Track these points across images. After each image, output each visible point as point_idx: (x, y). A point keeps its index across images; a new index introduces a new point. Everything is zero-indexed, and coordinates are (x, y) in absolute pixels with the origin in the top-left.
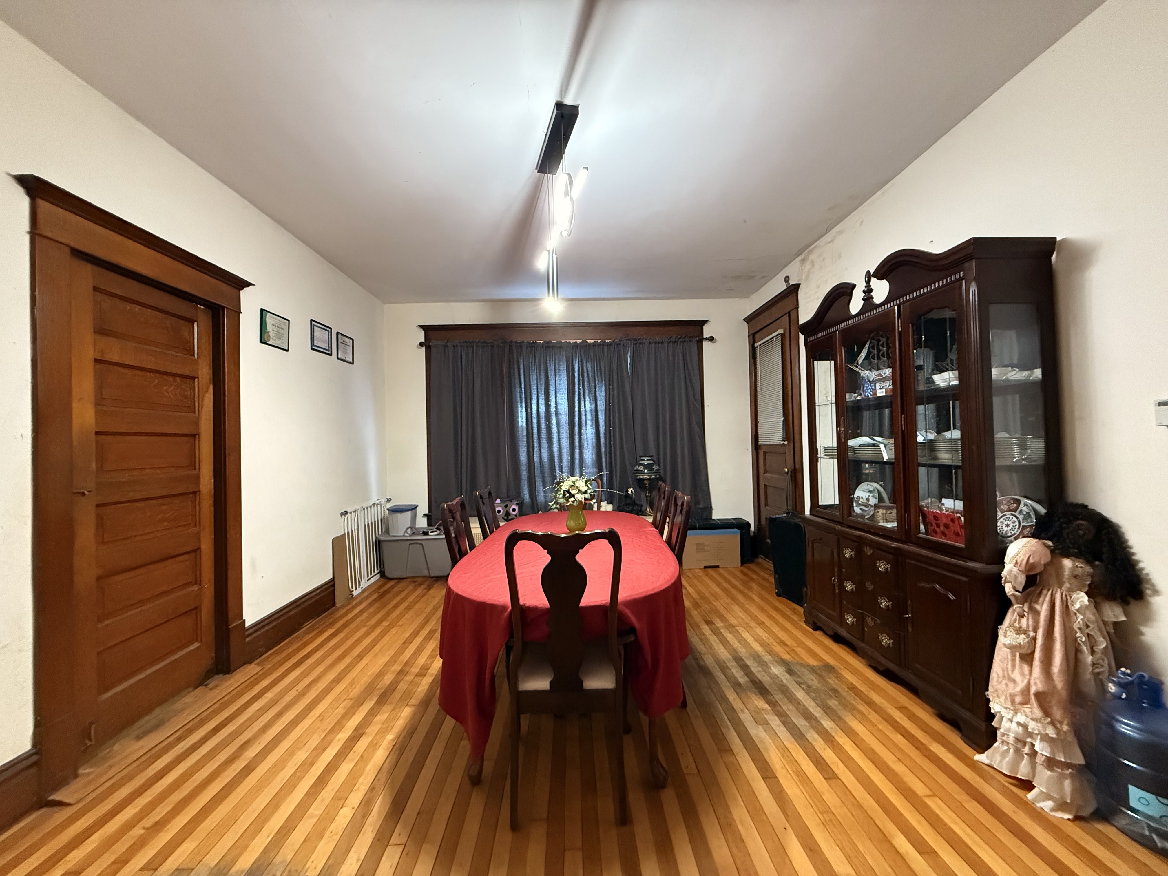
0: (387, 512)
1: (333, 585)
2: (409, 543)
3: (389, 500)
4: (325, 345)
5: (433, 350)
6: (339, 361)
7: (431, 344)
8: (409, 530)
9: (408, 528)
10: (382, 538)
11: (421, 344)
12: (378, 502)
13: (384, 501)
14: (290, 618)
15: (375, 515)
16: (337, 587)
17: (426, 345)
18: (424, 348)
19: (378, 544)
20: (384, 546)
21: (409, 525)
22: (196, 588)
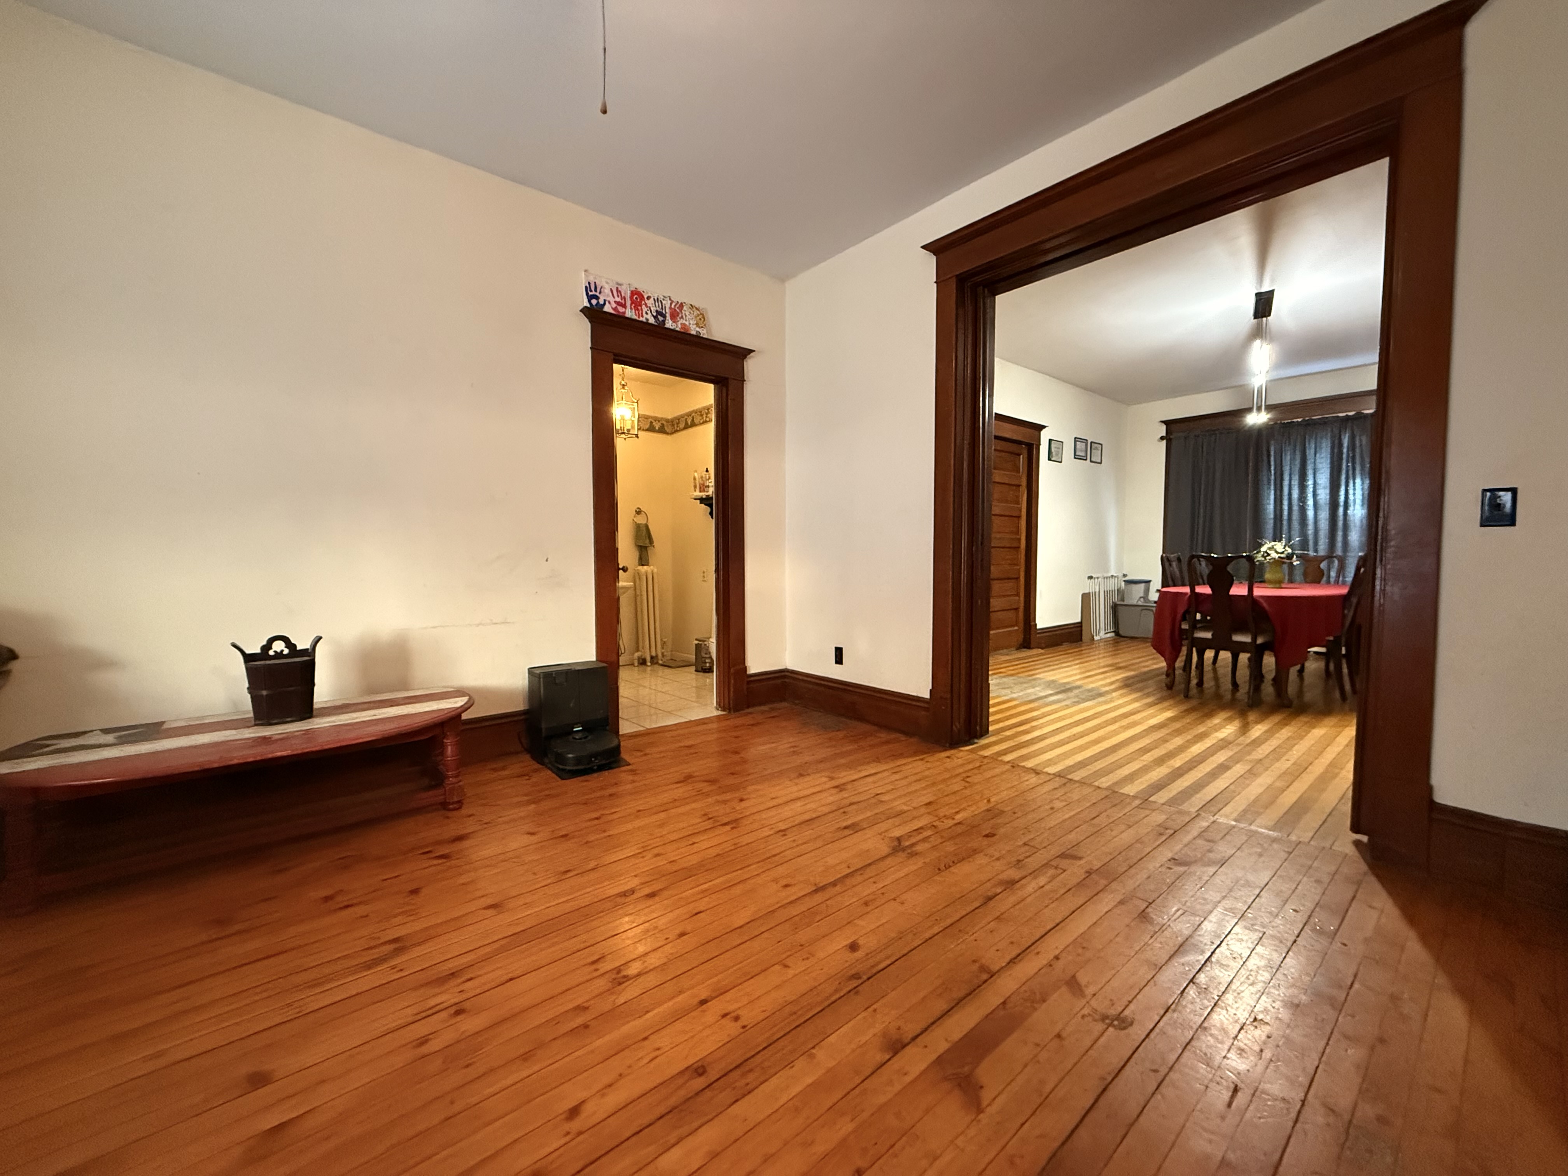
0: (1123, 583)
1: (1081, 626)
2: (1141, 608)
3: (1125, 576)
4: (1083, 454)
5: (1174, 443)
6: (1093, 464)
7: (1171, 437)
8: (1142, 599)
9: (1141, 598)
10: (1119, 603)
11: (1162, 438)
12: (1115, 575)
13: (1120, 575)
14: (1056, 635)
15: (1112, 585)
16: (1084, 628)
17: (1168, 438)
18: (1164, 442)
19: (1115, 608)
20: (1120, 609)
21: (1142, 595)
22: (1017, 598)
